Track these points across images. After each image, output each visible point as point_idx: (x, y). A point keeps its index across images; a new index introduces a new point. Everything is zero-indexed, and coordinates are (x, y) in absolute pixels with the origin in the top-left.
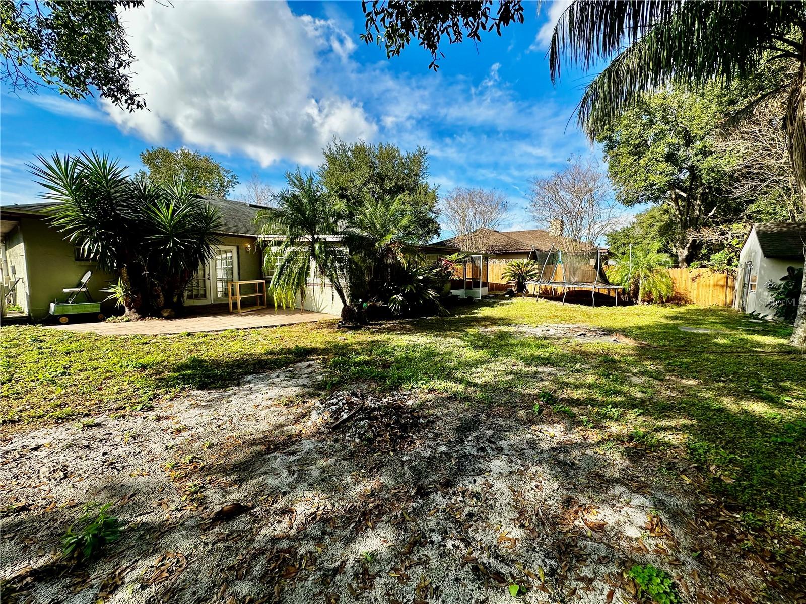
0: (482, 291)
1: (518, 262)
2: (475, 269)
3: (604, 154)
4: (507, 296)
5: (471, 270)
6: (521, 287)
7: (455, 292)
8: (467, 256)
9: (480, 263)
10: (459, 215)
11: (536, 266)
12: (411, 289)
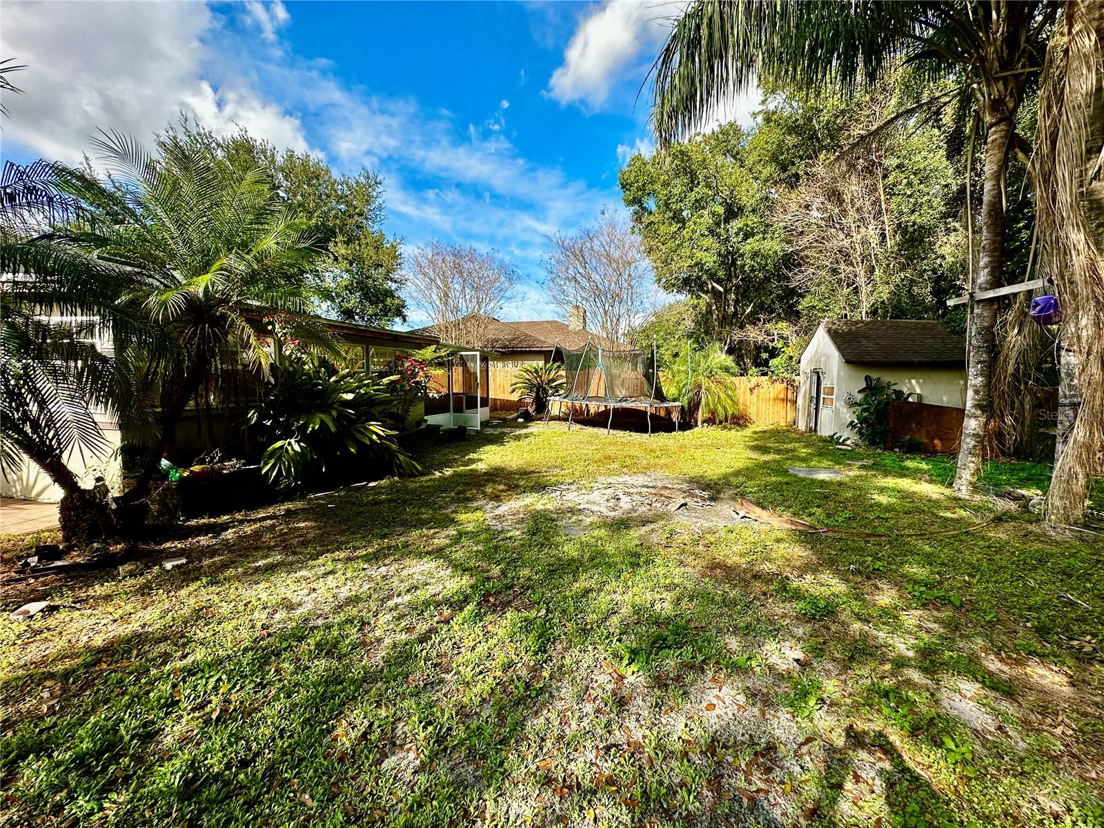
0: (480, 415)
1: (534, 365)
2: (468, 376)
3: (631, 224)
4: (521, 420)
5: (460, 378)
6: (541, 406)
7: (433, 419)
8: (453, 354)
9: (477, 367)
10: (438, 287)
11: (563, 373)
12: (323, 423)
